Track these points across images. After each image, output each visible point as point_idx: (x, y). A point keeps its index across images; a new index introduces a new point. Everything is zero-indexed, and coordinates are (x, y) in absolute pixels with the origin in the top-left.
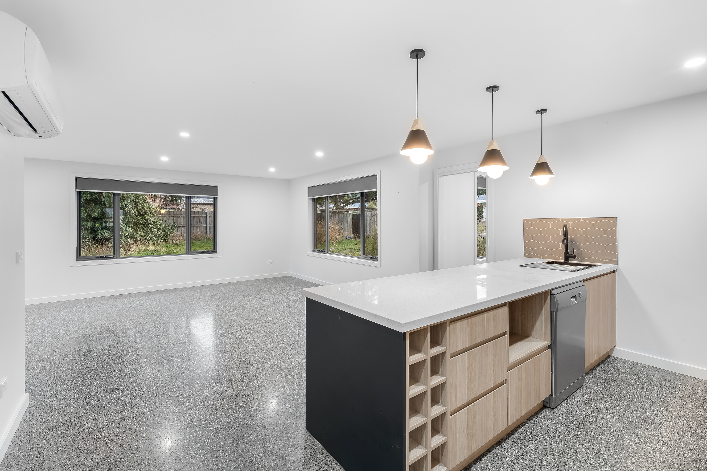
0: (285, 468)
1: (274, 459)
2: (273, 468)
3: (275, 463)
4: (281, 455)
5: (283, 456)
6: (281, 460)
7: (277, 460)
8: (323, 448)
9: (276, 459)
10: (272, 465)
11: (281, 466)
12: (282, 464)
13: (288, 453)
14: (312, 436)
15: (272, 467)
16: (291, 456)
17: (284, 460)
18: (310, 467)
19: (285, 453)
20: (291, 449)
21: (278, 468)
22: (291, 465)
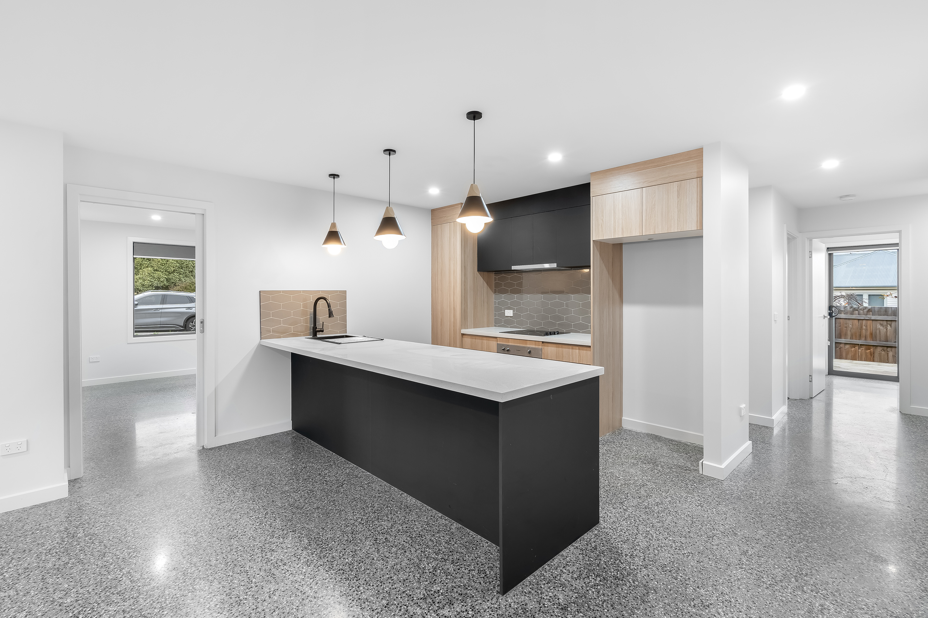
0: (580, 601)
1: (571, 616)
2: (586, 613)
3: (576, 613)
4: (561, 611)
5: (563, 608)
6: (569, 609)
7: (571, 612)
8: (533, 575)
9: (571, 614)
10: (582, 614)
11: (578, 606)
12: (575, 605)
13: (555, 605)
14: (515, 588)
15: (584, 615)
16: (559, 601)
17: (567, 606)
18: (567, 580)
19: (557, 608)
20: (546, 603)
21: (583, 607)
22: (572, 597)
